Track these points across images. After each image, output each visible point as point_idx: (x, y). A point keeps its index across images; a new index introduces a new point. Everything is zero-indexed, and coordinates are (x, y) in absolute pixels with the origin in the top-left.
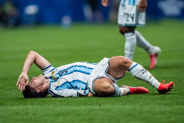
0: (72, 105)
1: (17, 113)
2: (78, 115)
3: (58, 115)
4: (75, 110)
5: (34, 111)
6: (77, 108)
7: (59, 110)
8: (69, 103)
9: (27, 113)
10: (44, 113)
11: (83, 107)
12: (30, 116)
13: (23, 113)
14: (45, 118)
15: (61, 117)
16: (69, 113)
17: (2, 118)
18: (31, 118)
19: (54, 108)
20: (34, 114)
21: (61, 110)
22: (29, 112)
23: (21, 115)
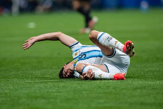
0: (148, 80)
1: (100, 87)
2: (153, 89)
3: (136, 89)
4: (150, 85)
5: (115, 85)
6: (152, 83)
7: (136, 84)
8: (146, 78)
9: (108, 87)
10: (123, 87)
11: (158, 82)
12: (111, 89)
13: (105, 87)
14: (124, 91)
15: (139, 91)
16: (145, 87)
17: (86, 91)
18: (112, 91)
19: (132, 83)
20: (114, 88)
21: (138, 84)
22: (110, 86)
23: (103, 88)
